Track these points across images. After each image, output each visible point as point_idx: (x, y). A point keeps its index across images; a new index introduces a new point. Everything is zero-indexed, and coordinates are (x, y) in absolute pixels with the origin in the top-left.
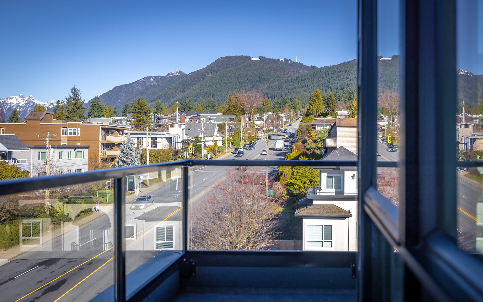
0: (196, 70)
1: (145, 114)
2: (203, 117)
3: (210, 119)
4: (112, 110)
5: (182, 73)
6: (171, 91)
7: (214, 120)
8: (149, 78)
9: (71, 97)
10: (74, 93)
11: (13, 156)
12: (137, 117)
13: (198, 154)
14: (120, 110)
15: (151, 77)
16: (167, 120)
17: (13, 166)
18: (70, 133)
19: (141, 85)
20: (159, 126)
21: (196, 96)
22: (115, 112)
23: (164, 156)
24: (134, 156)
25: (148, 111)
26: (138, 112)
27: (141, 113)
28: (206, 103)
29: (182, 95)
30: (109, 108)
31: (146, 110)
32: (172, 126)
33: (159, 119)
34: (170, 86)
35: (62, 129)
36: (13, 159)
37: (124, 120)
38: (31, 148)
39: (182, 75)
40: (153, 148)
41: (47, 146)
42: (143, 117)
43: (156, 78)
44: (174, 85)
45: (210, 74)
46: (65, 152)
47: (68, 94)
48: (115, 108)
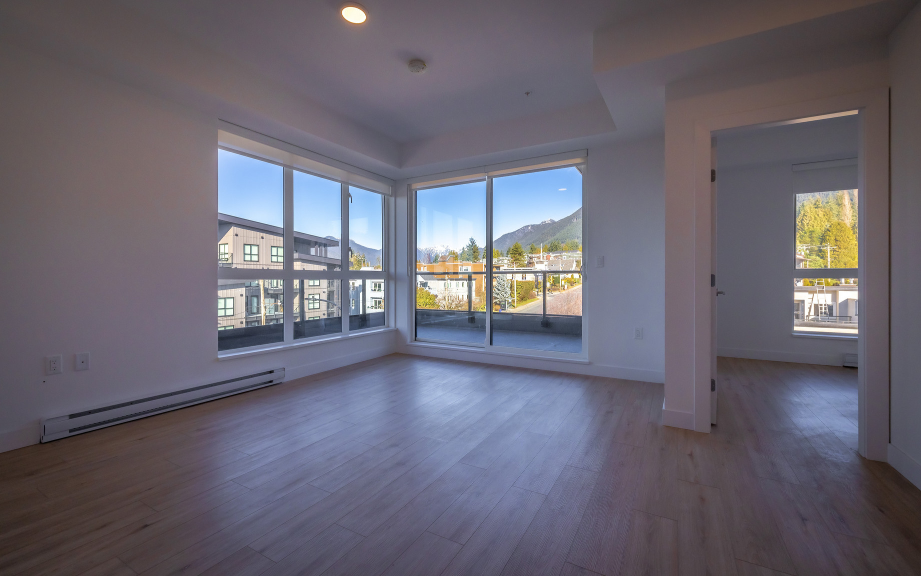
0: (564, 218)
1: (520, 254)
2: (565, 255)
3: (570, 256)
4: (500, 253)
5: (553, 220)
6: (544, 235)
7: (573, 257)
8: (527, 226)
9: (470, 245)
10: (471, 242)
11: (428, 285)
12: (514, 257)
13: (557, 285)
14: (505, 253)
15: (529, 226)
16: (536, 258)
17: (427, 291)
18: (465, 270)
19: (521, 232)
20: (530, 263)
21: (564, 239)
22: (501, 254)
23: (528, 285)
24: (506, 285)
25: (522, 252)
26: (515, 254)
27: (517, 254)
28: (571, 243)
29: (553, 238)
30: (497, 251)
31: (520, 252)
32: (538, 263)
33: (530, 258)
34: (543, 232)
35: (460, 267)
36: (429, 287)
37: (506, 259)
38: (439, 280)
39: (553, 223)
40: (523, 280)
41: (446, 278)
42: (518, 257)
43: (533, 226)
44: (546, 231)
45: (575, 220)
46: (460, 282)
47: (468, 242)
48: (502, 251)
